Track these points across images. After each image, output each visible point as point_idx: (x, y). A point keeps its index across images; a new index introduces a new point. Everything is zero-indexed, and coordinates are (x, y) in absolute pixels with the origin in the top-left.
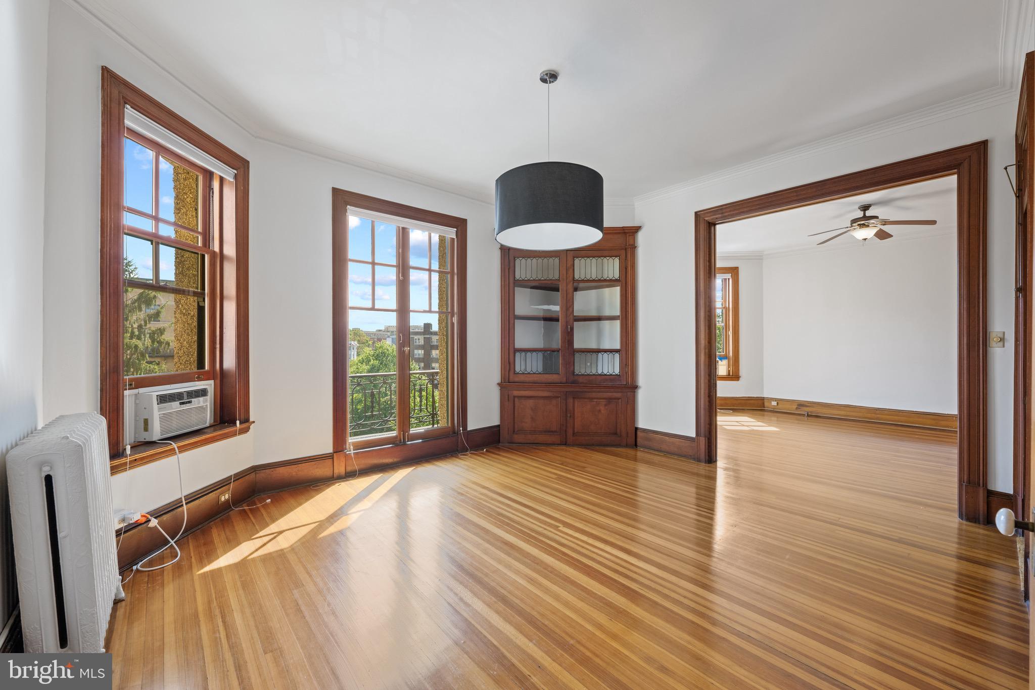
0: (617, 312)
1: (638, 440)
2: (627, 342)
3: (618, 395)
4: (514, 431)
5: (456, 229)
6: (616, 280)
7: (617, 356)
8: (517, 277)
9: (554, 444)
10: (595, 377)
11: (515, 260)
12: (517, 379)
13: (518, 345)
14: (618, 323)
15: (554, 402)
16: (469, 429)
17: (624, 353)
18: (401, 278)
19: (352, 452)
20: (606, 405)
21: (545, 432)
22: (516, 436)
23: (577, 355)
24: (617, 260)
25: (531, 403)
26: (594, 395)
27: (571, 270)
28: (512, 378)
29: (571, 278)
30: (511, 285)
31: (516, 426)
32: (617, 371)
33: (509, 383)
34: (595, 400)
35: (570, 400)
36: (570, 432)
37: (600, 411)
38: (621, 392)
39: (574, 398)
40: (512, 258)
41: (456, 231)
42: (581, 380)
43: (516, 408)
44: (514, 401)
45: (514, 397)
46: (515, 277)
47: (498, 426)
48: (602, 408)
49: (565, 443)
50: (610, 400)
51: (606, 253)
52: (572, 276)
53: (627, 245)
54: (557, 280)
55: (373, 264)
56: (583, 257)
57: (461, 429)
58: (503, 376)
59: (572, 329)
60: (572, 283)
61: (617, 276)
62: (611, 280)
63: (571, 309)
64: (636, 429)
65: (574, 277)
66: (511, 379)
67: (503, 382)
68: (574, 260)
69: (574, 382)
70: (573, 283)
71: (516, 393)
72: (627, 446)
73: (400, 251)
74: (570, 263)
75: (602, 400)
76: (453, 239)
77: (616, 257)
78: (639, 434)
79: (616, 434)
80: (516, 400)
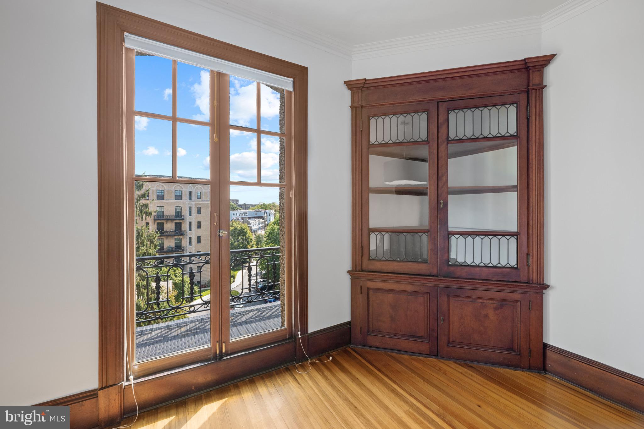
0: (513, 181)
1: (548, 362)
2: (531, 222)
3: (517, 296)
4: (368, 331)
5: (292, 79)
6: (512, 137)
7: (513, 241)
8: (373, 140)
9: (420, 354)
10: (478, 269)
11: (369, 120)
12: (371, 267)
13: (373, 224)
14: (513, 197)
15: (421, 299)
16: (310, 331)
17: (524, 238)
18: (216, 139)
19: (132, 382)
20: (496, 309)
21: (409, 336)
22: (370, 338)
23: (453, 239)
24: (512, 110)
25: (390, 297)
26: (479, 294)
27: (445, 127)
28: (367, 265)
29: (444, 137)
30: (365, 150)
31: (371, 326)
32: (513, 262)
33: (363, 271)
34: (480, 301)
35: (443, 299)
36: (443, 340)
37: (487, 316)
38: (520, 292)
39: (448, 296)
40: (365, 118)
41: (294, 82)
42: (460, 272)
43: (371, 303)
44: (368, 295)
45: (369, 289)
46: (369, 141)
47: (349, 323)
48: (491, 313)
49: (436, 353)
50: (502, 303)
51: (495, 100)
52: (445, 134)
53: (531, 84)
54: (424, 141)
55: (174, 119)
56: (461, 109)
57: (299, 333)
58: (355, 262)
59: (446, 205)
60: (445, 143)
61: (513, 130)
62: (503, 137)
63: (444, 179)
64: (545, 346)
65: (448, 137)
66: (365, 266)
67: (354, 269)
68: (448, 114)
69: (449, 276)
70: (447, 144)
71: (371, 284)
72: (530, 368)
73: (215, 103)
74: (442, 118)
75: (490, 302)
76: (289, 92)
77: (511, 104)
78: (549, 353)
79: (511, 349)
80: (371, 292)
